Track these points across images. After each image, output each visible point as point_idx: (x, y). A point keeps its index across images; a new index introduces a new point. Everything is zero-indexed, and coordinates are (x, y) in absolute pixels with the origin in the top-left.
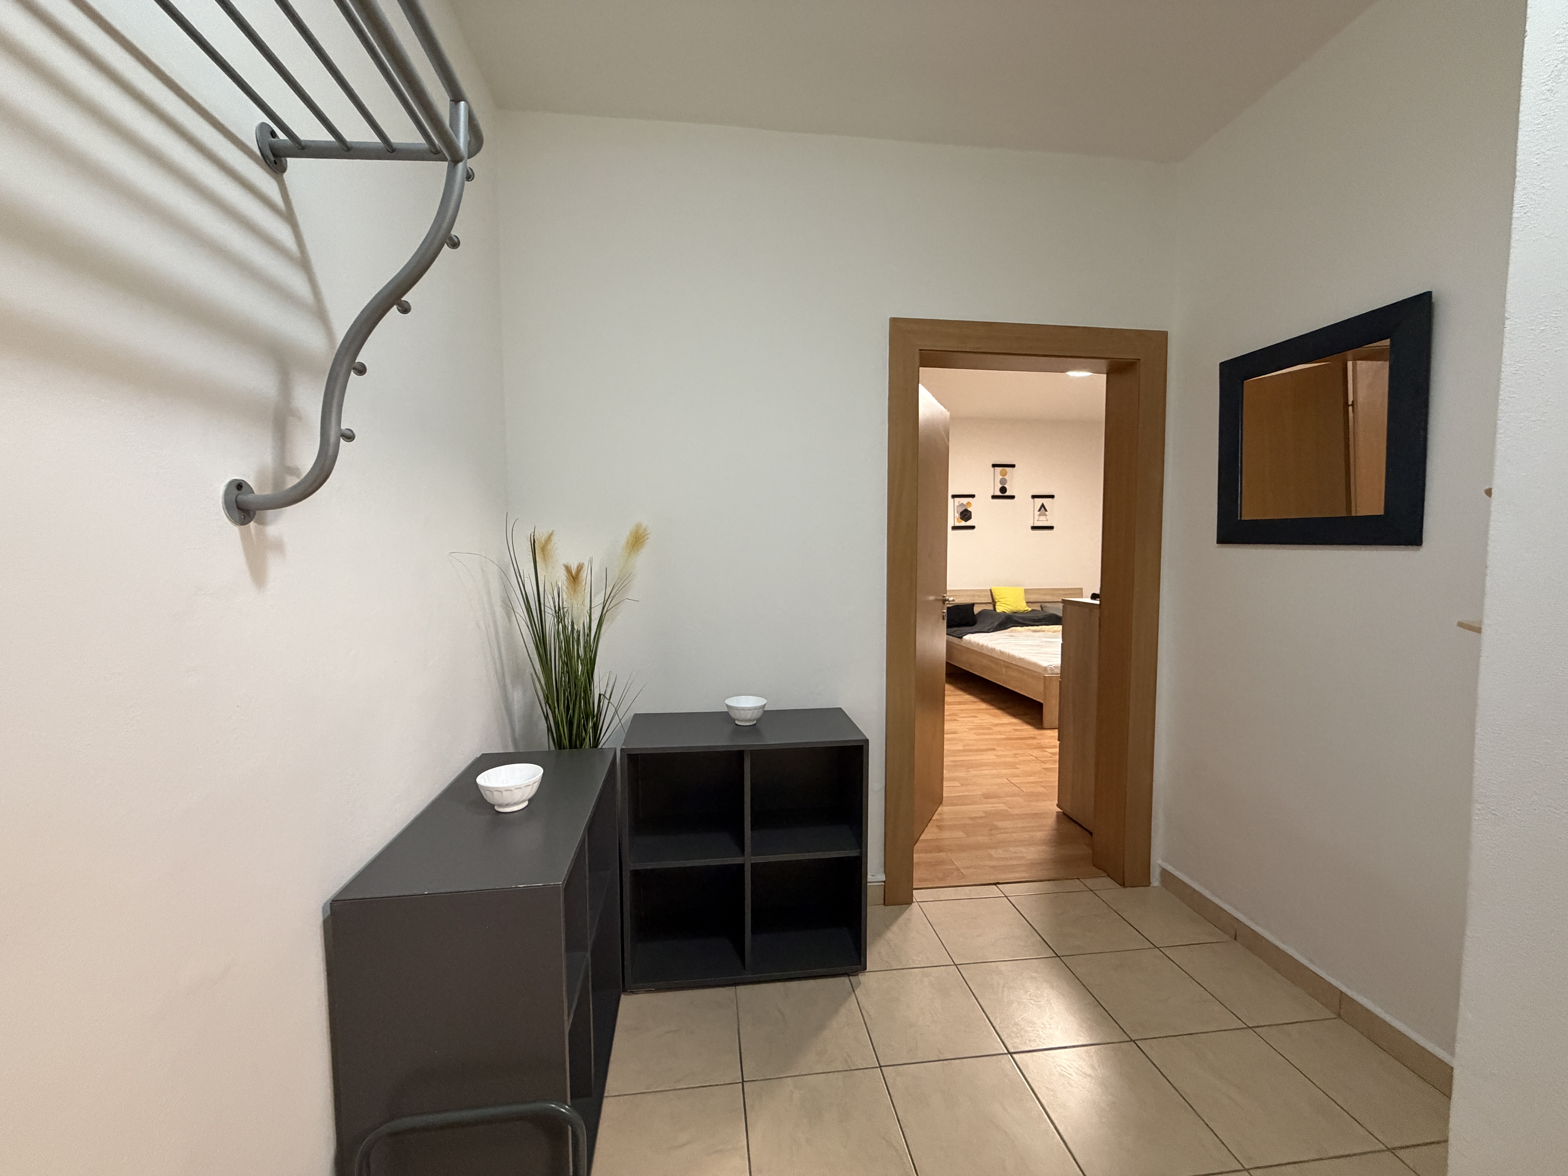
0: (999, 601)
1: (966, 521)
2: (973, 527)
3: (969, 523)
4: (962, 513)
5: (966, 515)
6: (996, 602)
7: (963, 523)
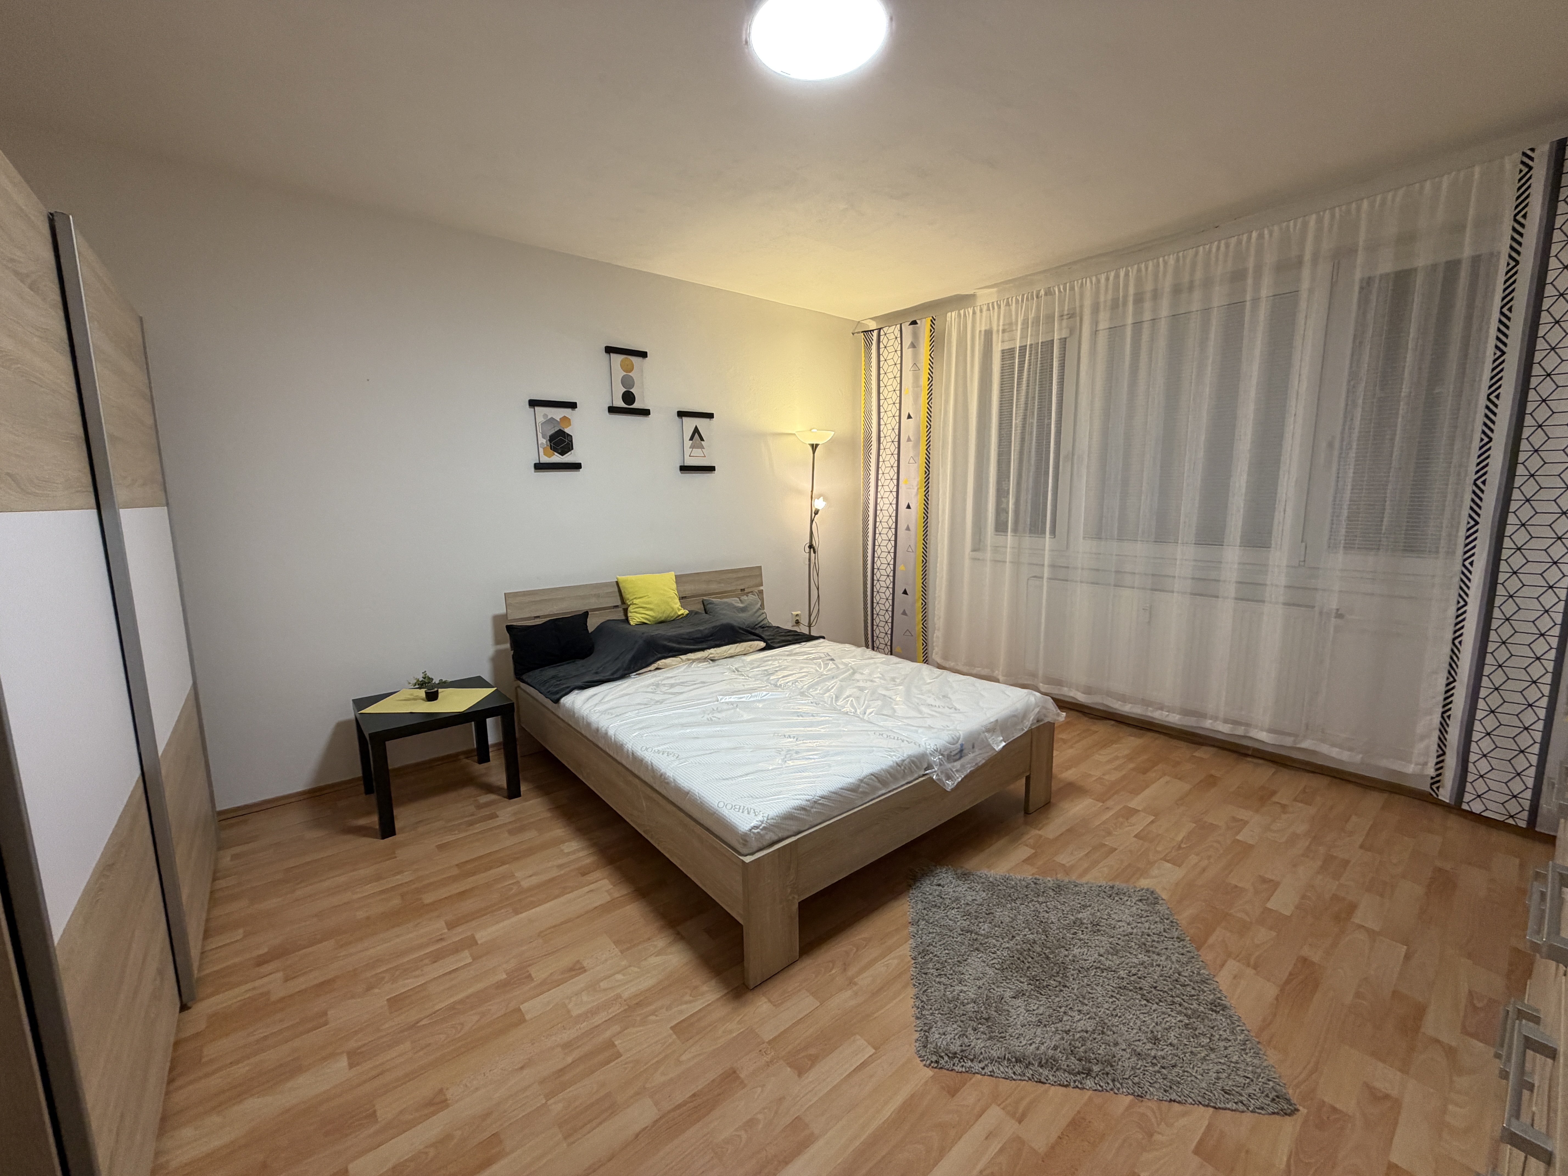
0: (633, 604)
1: (562, 454)
2: (577, 466)
3: (567, 458)
4: (552, 438)
5: (563, 441)
6: (629, 606)
7: (557, 458)
